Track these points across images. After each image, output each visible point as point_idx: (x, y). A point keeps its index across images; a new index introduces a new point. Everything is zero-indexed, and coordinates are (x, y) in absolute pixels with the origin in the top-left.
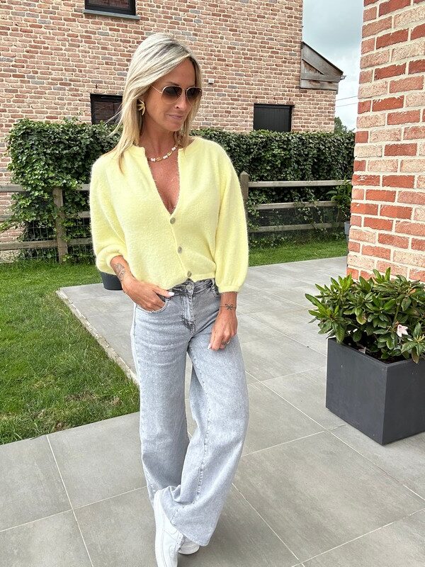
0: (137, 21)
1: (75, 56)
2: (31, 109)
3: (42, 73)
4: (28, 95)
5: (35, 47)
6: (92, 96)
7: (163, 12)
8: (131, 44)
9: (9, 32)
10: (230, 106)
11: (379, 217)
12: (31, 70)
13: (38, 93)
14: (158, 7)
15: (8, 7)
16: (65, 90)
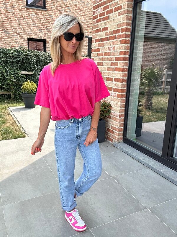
0: (46, 11)
1: (22, 23)
2: (5, 43)
3: (9, 30)
4: (4, 37)
5: (7, 20)
6: (28, 38)
7: (56, 8)
8: (43, 20)
12: (5, 28)
13: (8, 37)
14: (54, 6)
16: (18, 36)
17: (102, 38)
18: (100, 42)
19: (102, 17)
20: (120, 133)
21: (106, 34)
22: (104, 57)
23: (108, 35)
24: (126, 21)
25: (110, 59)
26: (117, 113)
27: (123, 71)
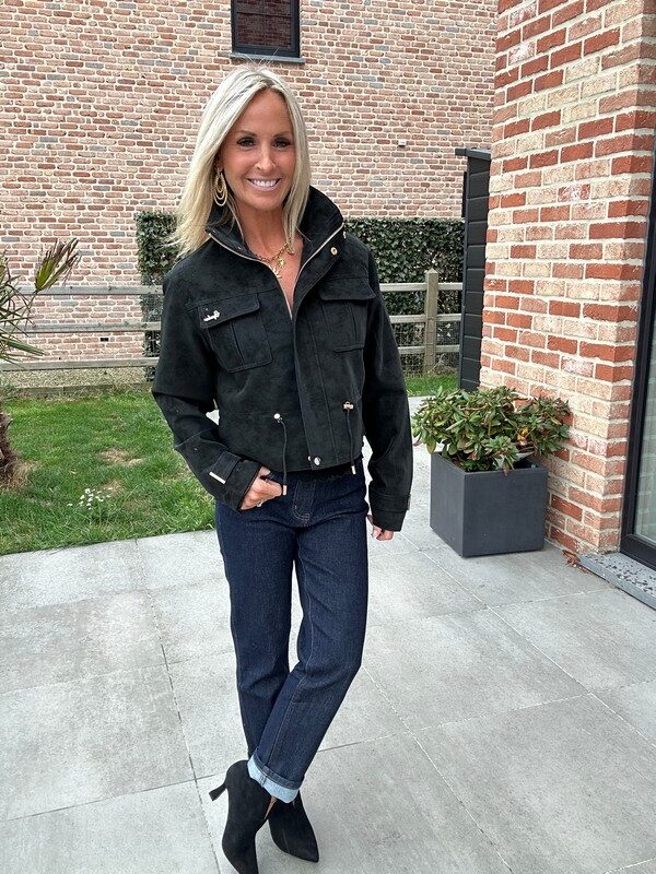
0: (301, 65)
2: (159, 186)
3: (174, 140)
5: (167, 105)
7: (338, 51)
9: (134, 87)
10: (428, 177)
11: (505, 326)
12: (160, 135)
13: (169, 165)
15: (134, 55)
17: (535, 153)
18: (527, 171)
19: (534, 77)
20: (609, 516)
21: (550, 140)
22: (539, 224)
23: (559, 143)
24: (636, 87)
25: (568, 234)
26: (596, 438)
27: (623, 278)
